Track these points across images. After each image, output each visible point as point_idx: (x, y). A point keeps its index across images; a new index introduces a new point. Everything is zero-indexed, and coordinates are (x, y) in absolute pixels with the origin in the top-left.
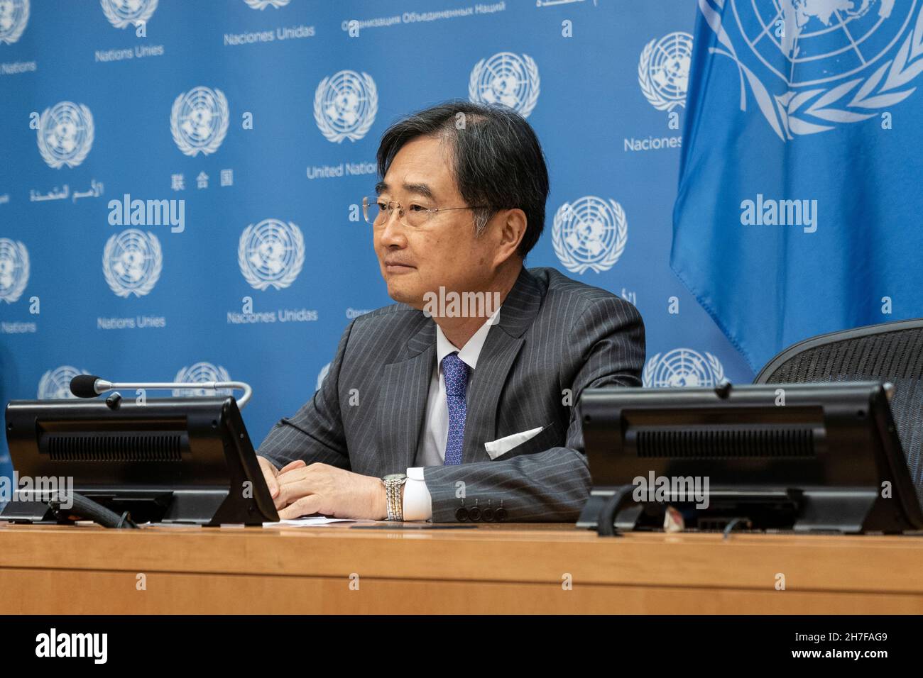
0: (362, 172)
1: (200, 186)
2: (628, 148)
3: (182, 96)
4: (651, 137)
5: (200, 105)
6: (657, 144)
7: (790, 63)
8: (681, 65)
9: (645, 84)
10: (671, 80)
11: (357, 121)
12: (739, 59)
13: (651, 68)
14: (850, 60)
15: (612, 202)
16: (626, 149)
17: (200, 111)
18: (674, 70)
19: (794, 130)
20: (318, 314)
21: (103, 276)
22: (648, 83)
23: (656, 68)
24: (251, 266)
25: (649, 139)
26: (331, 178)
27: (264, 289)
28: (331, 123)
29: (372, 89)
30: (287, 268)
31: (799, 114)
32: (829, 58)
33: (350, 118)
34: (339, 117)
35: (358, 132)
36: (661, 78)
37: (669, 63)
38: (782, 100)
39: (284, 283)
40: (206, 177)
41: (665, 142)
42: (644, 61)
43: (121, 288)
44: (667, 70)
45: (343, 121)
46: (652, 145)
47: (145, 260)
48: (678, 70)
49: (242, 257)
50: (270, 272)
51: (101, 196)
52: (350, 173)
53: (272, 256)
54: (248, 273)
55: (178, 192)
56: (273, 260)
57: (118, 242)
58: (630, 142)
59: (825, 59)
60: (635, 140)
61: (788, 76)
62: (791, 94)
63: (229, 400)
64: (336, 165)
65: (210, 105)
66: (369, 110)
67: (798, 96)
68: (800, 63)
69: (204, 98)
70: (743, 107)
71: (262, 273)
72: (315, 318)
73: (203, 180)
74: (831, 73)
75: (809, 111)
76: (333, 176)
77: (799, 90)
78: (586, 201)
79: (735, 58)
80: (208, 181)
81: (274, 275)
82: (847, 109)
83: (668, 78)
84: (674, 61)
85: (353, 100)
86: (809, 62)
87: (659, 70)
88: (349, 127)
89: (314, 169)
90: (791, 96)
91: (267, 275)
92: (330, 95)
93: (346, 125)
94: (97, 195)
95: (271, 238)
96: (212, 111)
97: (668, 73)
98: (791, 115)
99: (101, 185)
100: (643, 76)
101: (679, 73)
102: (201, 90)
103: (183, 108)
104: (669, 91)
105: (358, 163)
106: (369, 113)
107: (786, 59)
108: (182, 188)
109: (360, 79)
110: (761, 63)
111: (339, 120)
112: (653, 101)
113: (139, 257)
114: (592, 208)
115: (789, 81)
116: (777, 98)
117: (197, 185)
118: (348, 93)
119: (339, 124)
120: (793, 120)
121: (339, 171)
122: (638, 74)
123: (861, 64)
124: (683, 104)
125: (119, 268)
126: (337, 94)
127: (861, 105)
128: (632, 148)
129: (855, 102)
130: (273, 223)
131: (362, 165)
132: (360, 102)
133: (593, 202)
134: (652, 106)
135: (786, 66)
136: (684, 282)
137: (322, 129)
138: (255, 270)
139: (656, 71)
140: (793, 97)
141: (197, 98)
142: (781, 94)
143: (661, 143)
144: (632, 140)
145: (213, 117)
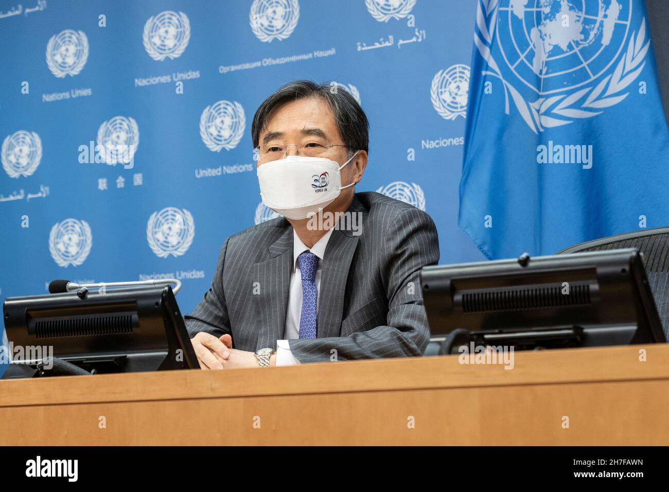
0: (235, 172)
1: (119, 186)
2: (425, 146)
3: (105, 123)
4: (440, 139)
5: (118, 129)
6: (445, 143)
7: (540, 79)
8: (461, 88)
9: (436, 101)
10: (454, 98)
11: (231, 136)
12: (504, 78)
13: (440, 90)
14: (582, 75)
15: (414, 185)
16: (423, 147)
17: (118, 133)
18: (456, 91)
19: (544, 125)
20: (205, 273)
21: (49, 253)
22: (438, 100)
23: (443, 90)
24: (156, 241)
25: (439, 140)
26: (212, 176)
27: (166, 257)
28: (212, 138)
29: (241, 113)
30: (182, 242)
31: (548, 113)
32: (568, 73)
33: (226, 133)
34: (218, 134)
35: (232, 143)
36: (447, 97)
37: (453, 87)
38: (534, 105)
39: (180, 252)
40: (123, 180)
41: (451, 141)
42: (435, 85)
43: (62, 261)
44: (451, 91)
45: (221, 136)
46: (442, 144)
47: (80, 240)
48: (458, 91)
49: (149, 235)
50: (170, 245)
51: (47, 196)
52: (226, 173)
53: (171, 233)
54: (154, 246)
55: (103, 191)
56: (172, 236)
57: (60, 228)
58: (426, 142)
59: (565, 74)
60: (429, 141)
61: (539, 88)
62: (541, 100)
63: (166, 288)
64: (216, 168)
65: (125, 129)
66: (240, 128)
67: (547, 101)
68: (548, 78)
69: (121, 124)
70: (507, 111)
71: (164, 245)
72: (203, 276)
73: (120, 182)
74: (570, 84)
75: (555, 111)
76: (214, 175)
77: (547, 97)
78: (395, 185)
79: (501, 77)
80: (125, 183)
81: (173, 246)
82: (581, 109)
83: (452, 97)
84: (456, 85)
85: (228, 121)
86: (554, 77)
87: (445, 91)
88: (225, 140)
89: (200, 171)
90: (542, 101)
91: (168, 247)
92: (211, 119)
93: (223, 139)
94: (44, 195)
95: (170, 221)
96: (127, 133)
97: (452, 93)
98: (542, 114)
99: (47, 189)
100: (434, 96)
101: (460, 93)
102: (118, 119)
103: (106, 132)
104: (453, 106)
105: (232, 165)
106: (239, 130)
107: (537, 76)
108: (106, 188)
109: (233, 106)
110: (519, 80)
111: (218, 136)
112: (442, 113)
113: (75, 238)
114: (400, 190)
115: (540, 91)
116: (531, 104)
117: (116, 186)
118: (224, 116)
119: (218, 139)
120: (543, 118)
121: (219, 172)
122: (430, 95)
123: (590, 78)
124: (464, 115)
125: (61, 247)
126: (216, 118)
127: (591, 106)
128: (427, 146)
129: (586, 104)
130: (172, 210)
131: (235, 167)
132: (233, 122)
133: (400, 186)
134: (441, 117)
135: (537, 81)
136: (468, 235)
137: (206, 142)
138: (159, 243)
139: (443, 92)
140: (544, 102)
141: (116, 124)
142: (533, 101)
143: (448, 142)
144: (427, 141)
145: (127, 138)
